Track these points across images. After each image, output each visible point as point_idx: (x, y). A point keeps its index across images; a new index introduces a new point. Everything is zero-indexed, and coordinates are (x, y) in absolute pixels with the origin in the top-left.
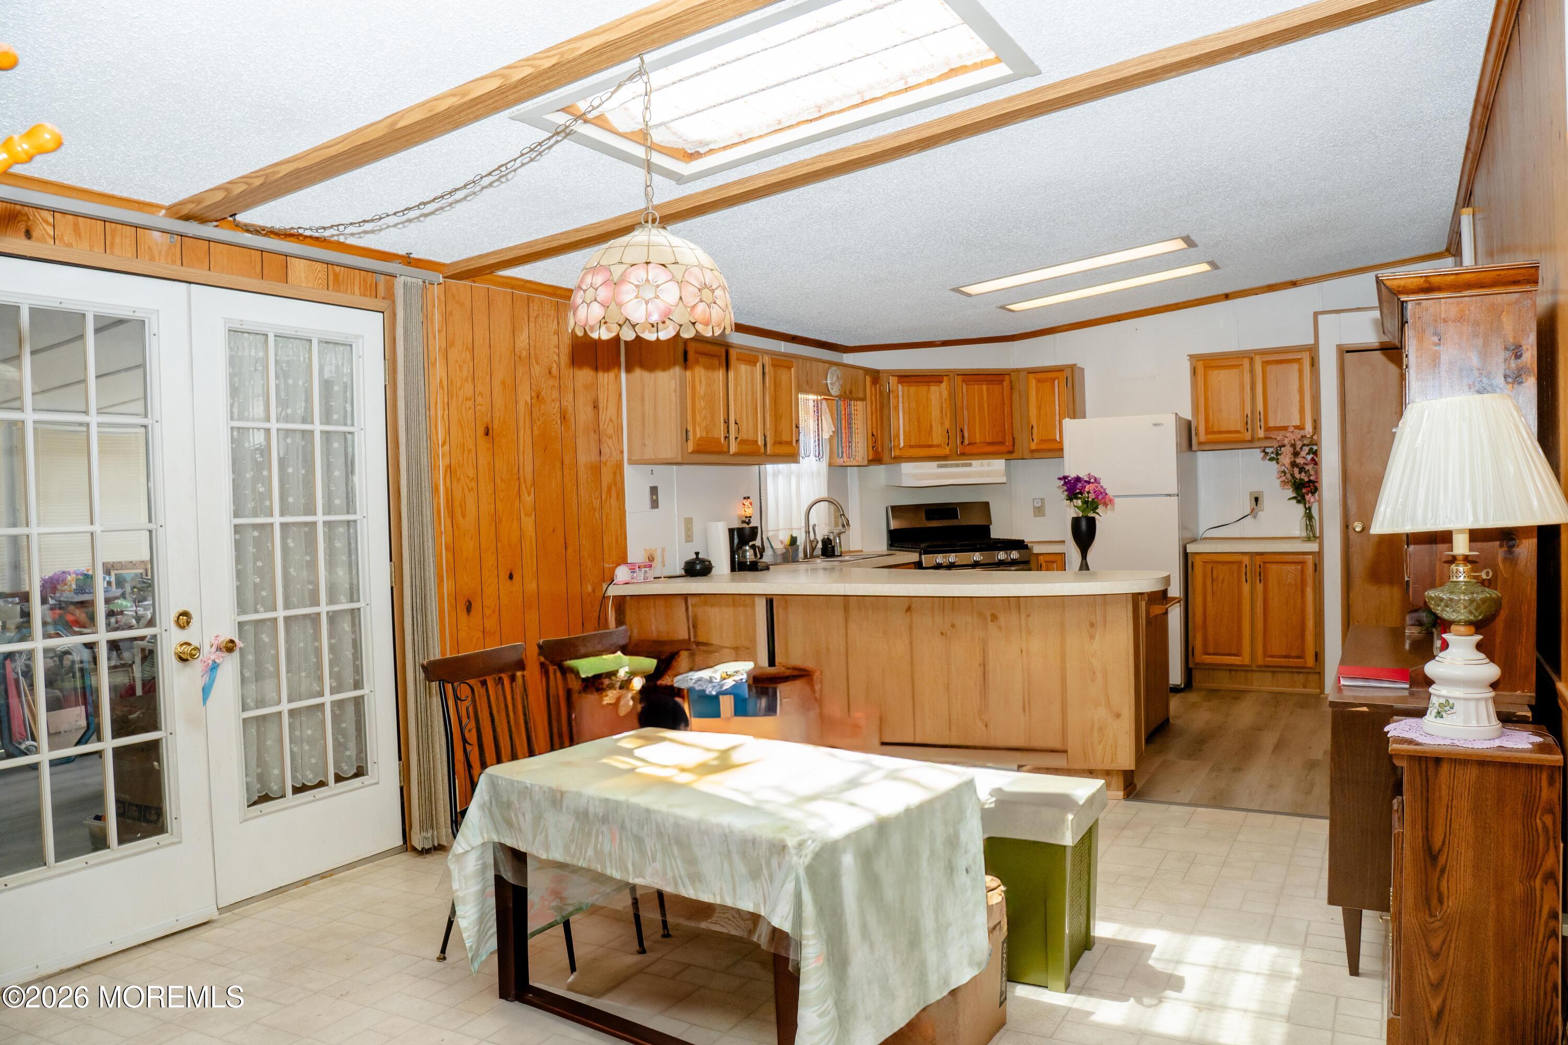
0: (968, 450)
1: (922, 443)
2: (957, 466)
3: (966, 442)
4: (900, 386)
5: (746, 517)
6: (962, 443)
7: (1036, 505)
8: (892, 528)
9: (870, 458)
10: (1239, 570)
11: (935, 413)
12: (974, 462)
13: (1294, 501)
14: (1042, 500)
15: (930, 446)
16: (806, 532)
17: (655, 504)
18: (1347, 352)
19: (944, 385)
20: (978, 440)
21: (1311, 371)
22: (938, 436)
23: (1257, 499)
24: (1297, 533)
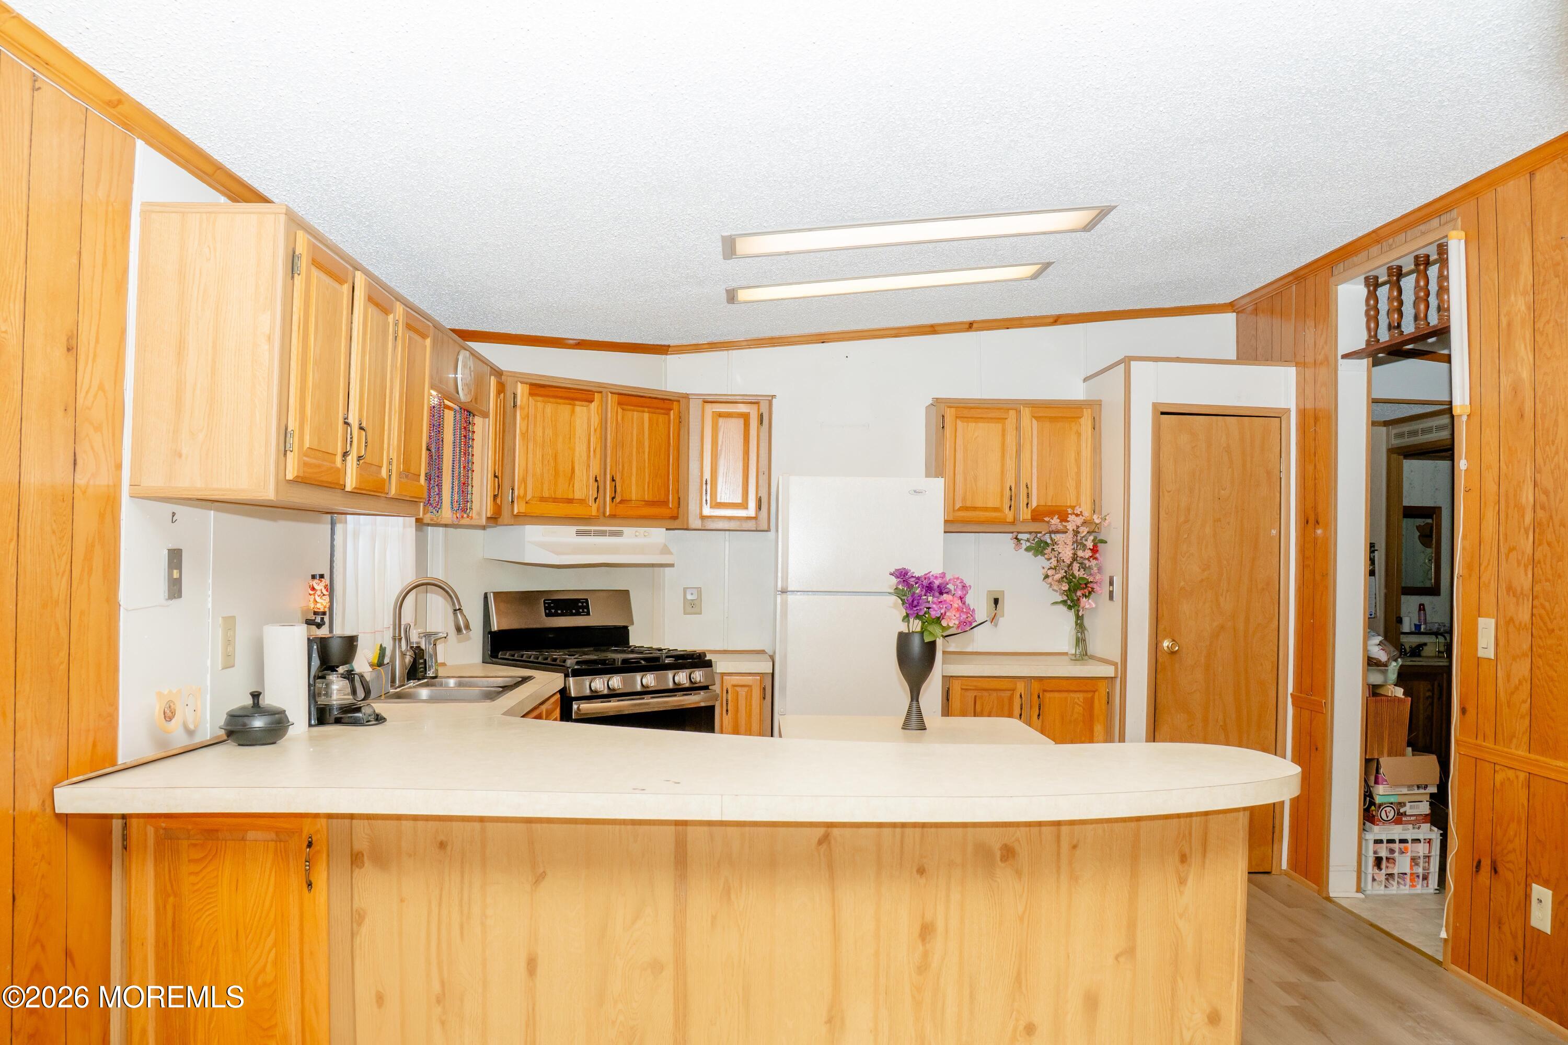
0: (621, 510)
1: (559, 495)
2: (602, 534)
3: (618, 499)
4: (530, 398)
5: (315, 613)
6: (613, 498)
7: (689, 597)
8: (495, 628)
9: (489, 515)
10: (1011, 699)
11: (580, 449)
12: (627, 531)
13: (1063, 609)
14: (699, 590)
15: (570, 501)
16: (394, 639)
17: (175, 589)
18: (1163, 413)
19: (593, 406)
20: (634, 498)
21: (1093, 435)
22: (582, 488)
23: (996, 601)
24: (1065, 649)
